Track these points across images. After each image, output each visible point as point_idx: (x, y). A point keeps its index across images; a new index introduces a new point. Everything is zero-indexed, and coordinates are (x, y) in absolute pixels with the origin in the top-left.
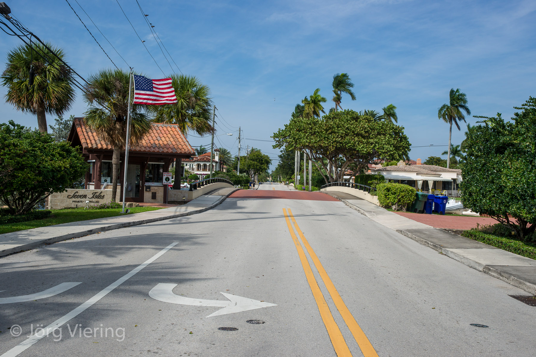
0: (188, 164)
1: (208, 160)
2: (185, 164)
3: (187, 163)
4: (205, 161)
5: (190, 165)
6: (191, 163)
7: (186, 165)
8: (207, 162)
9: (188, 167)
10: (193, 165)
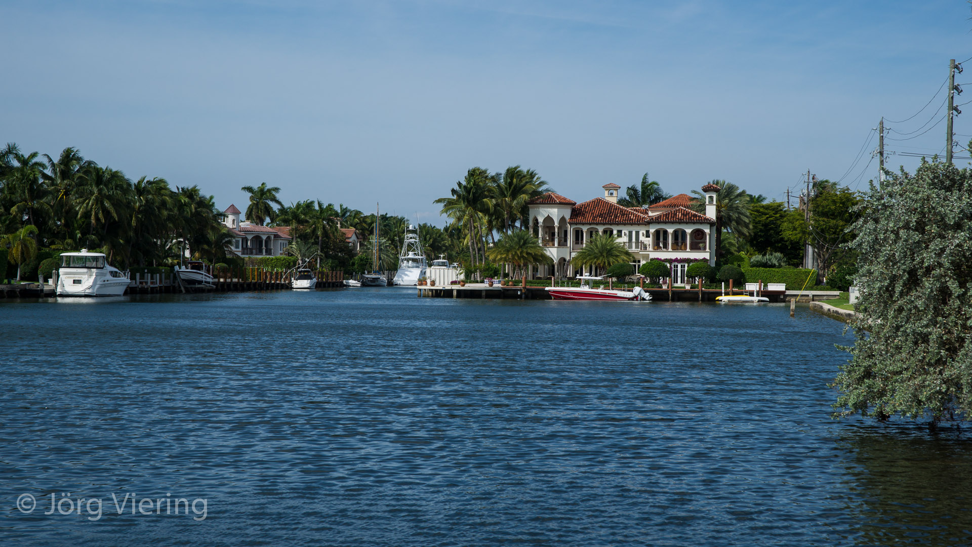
0: (625, 231)
1: (690, 218)
2: (615, 232)
3: (620, 228)
4: (680, 222)
5: (630, 233)
6: (634, 229)
7: (620, 232)
8: (687, 223)
9: (624, 239)
10: (637, 233)
